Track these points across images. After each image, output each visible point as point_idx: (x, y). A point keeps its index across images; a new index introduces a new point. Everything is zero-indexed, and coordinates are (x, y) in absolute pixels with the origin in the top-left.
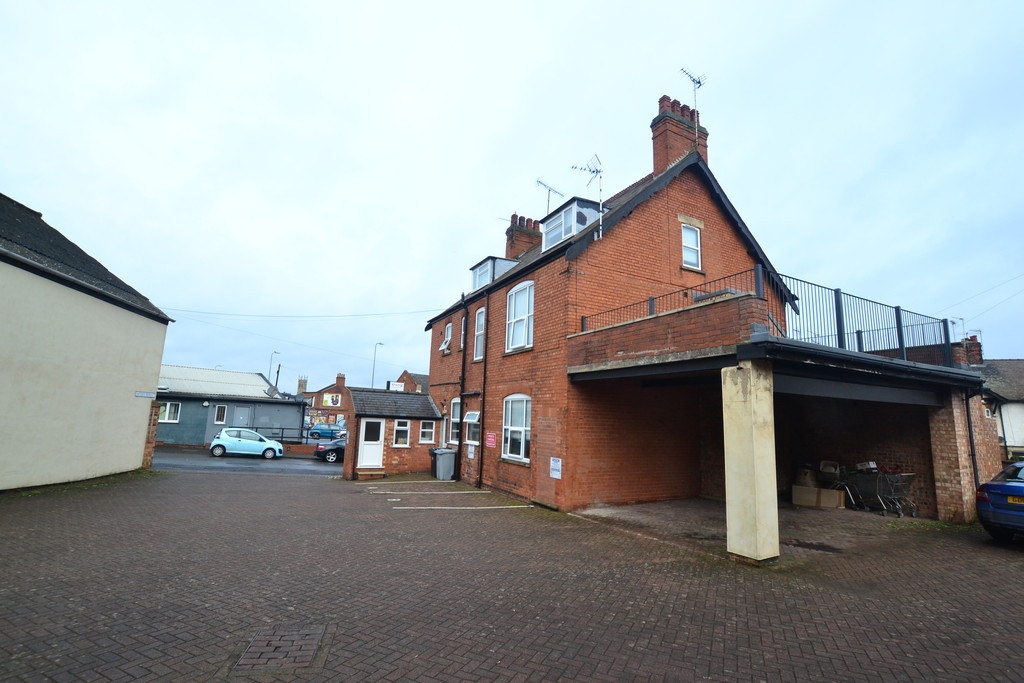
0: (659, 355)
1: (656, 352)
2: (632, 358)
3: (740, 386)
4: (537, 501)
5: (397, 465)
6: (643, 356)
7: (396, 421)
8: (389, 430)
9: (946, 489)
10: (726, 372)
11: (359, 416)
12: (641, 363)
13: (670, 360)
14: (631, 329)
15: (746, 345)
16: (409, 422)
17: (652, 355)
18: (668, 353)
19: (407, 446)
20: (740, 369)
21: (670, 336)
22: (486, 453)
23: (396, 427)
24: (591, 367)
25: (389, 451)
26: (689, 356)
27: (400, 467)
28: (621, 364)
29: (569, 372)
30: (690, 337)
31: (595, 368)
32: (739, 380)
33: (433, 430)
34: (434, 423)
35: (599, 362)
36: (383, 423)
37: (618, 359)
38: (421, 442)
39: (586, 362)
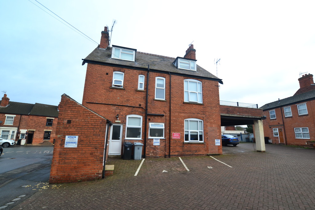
0: (248, 116)
2: (241, 115)
4: (210, 154)
6: (244, 115)
12: (244, 116)
15: (262, 117)
21: (250, 112)
22: (172, 142)
28: (238, 116)
29: (221, 115)
35: (232, 114)
39: (228, 113)
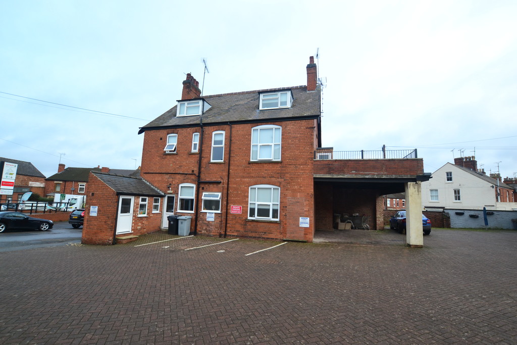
0: (377, 175)
1: (376, 173)
2: (361, 174)
3: (416, 189)
4: (287, 239)
5: (140, 229)
6: (368, 174)
7: (141, 198)
8: (136, 204)
9: (379, 220)
10: (410, 184)
11: (119, 194)
12: (367, 177)
13: (384, 177)
14: (361, 162)
15: (420, 176)
16: (147, 198)
17: (374, 175)
18: (383, 174)
19: (145, 215)
20: (416, 183)
21: (384, 168)
22: (230, 217)
23: (141, 203)
24: (333, 176)
25: (136, 219)
26: (394, 177)
27: (142, 231)
28: (355, 177)
29: (315, 176)
30: (395, 170)
31: (335, 177)
32: (416, 187)
33: (159, 204)
34: (160, 199)
35: (339, 174)
36: (133, 199)
37: (353, 174)
38: (153, 212)
39: (329, 173)
